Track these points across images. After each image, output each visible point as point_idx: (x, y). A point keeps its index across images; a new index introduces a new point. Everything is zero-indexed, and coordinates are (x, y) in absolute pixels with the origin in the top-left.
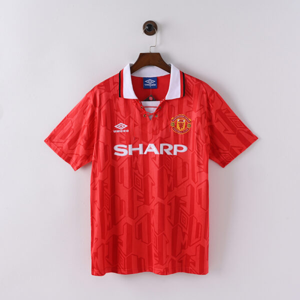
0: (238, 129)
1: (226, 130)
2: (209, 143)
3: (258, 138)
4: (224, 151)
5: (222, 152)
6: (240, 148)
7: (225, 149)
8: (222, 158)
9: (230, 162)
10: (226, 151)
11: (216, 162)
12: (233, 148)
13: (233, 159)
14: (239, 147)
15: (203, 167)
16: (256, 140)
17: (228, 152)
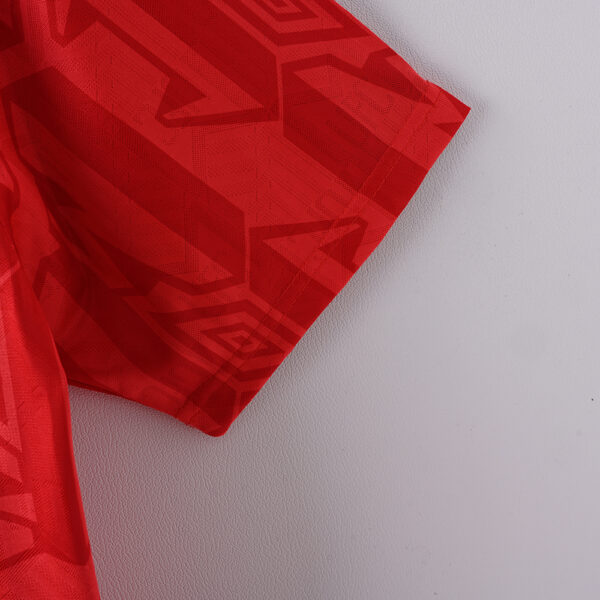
0: (284, 54)
1: (179, 92)
2: (50, 245)
3: (464, 110)
4: (197, 289)
5: (181, 302)
6: (332, 235)
7: (207, 268)
8: (193, 358)
9: (266, 372)
10: (216, 286)
11: (147, 401)
12: (280, 245)
13: (293, 339)
14: (326, 225)
15: (25, 505)
16: (450, 128)
17: (235, 293)
